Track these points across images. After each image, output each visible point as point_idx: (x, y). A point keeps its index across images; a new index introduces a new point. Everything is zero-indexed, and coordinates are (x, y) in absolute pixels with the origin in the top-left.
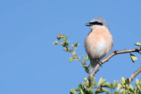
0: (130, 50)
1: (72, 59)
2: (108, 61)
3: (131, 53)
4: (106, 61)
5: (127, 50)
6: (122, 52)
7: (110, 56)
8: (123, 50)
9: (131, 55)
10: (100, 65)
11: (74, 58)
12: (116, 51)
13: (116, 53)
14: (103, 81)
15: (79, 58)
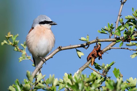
0: (75, 45)
1: (22, 59)
2: (52, 58)
3: (77, 49)
4: (50, 58)
5: (72, 45)
6: (67, 47)
7: (54, 53)
8: (68, 46)
9: (77, 51)
10: (44, 62)
11: (24, 58)
12: (60, 46)
13: (60, 49)
14: (42, 76)
15: (29, 58)
